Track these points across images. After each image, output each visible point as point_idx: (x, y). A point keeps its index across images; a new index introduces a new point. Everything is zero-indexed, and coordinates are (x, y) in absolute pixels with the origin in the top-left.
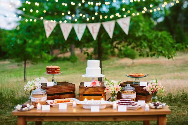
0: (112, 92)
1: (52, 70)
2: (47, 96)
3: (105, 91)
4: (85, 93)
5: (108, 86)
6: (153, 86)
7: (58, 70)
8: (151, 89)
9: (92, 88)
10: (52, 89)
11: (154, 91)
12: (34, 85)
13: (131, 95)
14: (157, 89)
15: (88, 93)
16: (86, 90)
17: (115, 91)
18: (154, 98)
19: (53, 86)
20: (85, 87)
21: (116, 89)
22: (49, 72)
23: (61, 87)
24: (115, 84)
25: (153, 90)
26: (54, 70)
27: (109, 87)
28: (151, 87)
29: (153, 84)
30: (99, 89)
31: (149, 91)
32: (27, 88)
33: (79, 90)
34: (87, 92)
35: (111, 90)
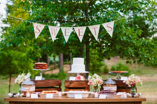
0: (95, 85)
1: (41, 66)
2: (35, 89)
3: (89, 84)
4: (70, 87)
5: (91, 79)
6: (132, 79)
7: (46, 66)
8: (130, 82)
9: (76, 82)
10: (40, 82)
11: (133, 84)
12: (24, 79)
13: (112, 88)
14: (136, 82)
15: (73, 87)
16: (71, 83)
17: (97, 84)
18: (133, 91)
19: (41, 80)
20: (70, 81)
21: (98, 82)
22: (37, 67)
23: (48, 81)
24: (97, 78)
25: (131, 83)
26: (42, 66)
27: (92, 81)
28: (130, 80)
29: (132, 78)
30: (83, 83)
31: (128, 84)
32: (18, 81)
33: (65, 84)
34: (72, 85)
35: (93, 83)
